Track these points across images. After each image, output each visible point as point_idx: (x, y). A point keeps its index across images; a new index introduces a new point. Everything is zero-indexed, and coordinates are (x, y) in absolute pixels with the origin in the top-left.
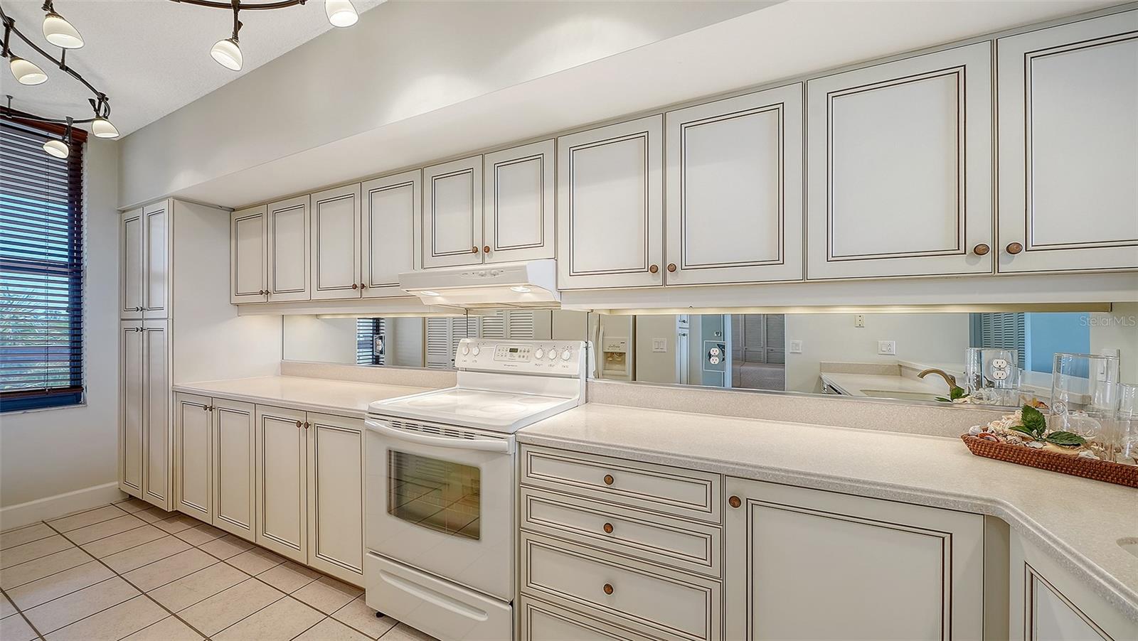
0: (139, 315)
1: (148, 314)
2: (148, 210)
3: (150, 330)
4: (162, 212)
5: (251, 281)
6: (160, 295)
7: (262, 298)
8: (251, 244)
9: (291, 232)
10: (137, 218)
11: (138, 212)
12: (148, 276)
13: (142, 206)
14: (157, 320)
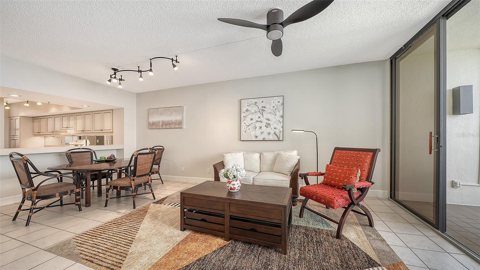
0: (13, 137)
1: (15, 137)
2: (15, 118)
3: (15, 140)
4: (18, 119)
5: (36, 130)
6: (18, 133)
7: (38, 134)
8: (36, 124)
9: (43, 122)
10: (13, 119)
11: (13, 118)
12: (15, 129)
13: (14, 117)
14: (17, 138)
